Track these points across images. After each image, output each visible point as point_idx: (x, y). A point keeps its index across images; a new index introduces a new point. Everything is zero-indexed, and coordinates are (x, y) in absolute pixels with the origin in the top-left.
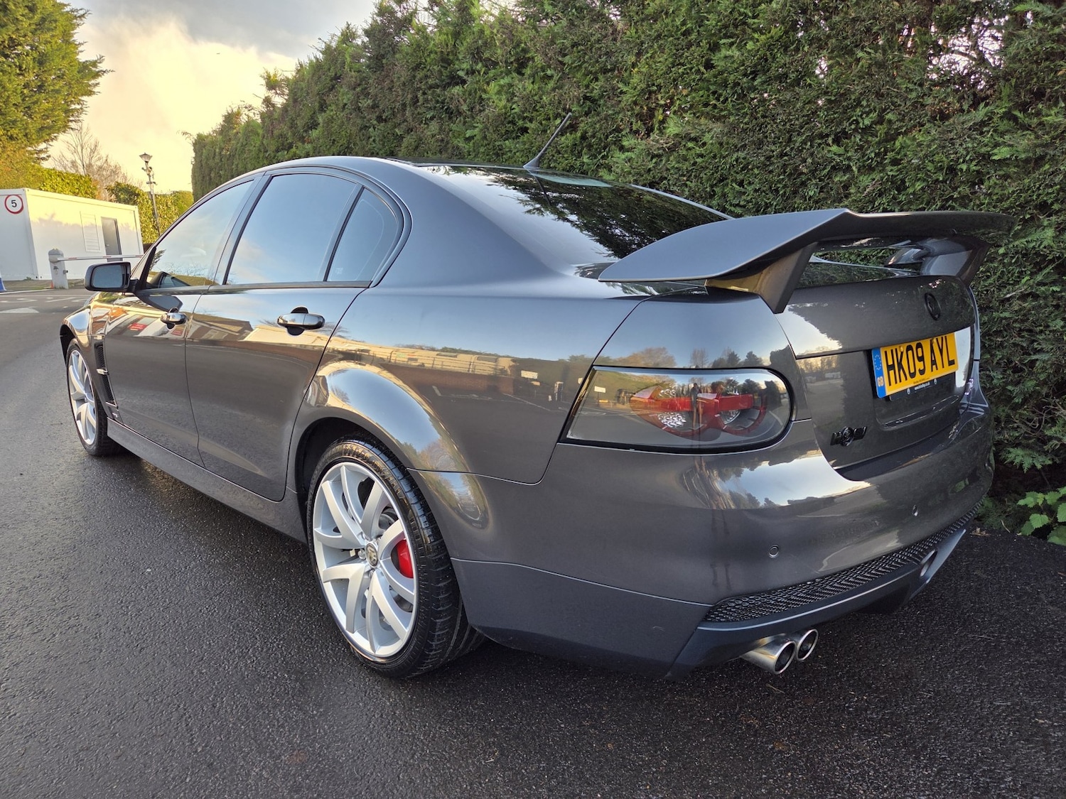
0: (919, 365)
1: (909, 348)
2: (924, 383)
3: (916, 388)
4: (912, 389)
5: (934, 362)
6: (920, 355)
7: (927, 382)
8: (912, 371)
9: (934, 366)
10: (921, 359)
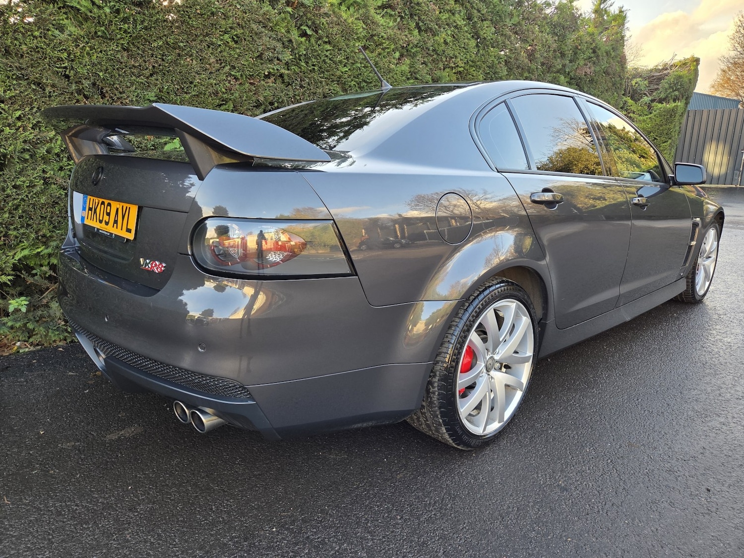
0: (106, 218)
1: (103, 203)
2: (106, 232)
3: (100, 231)
4: (98, 229)
5: (116, 222)
6: (108, 211)
7: (108, 232)
8: (101, 219)
9: (115, 225)
10: (108, 214)
